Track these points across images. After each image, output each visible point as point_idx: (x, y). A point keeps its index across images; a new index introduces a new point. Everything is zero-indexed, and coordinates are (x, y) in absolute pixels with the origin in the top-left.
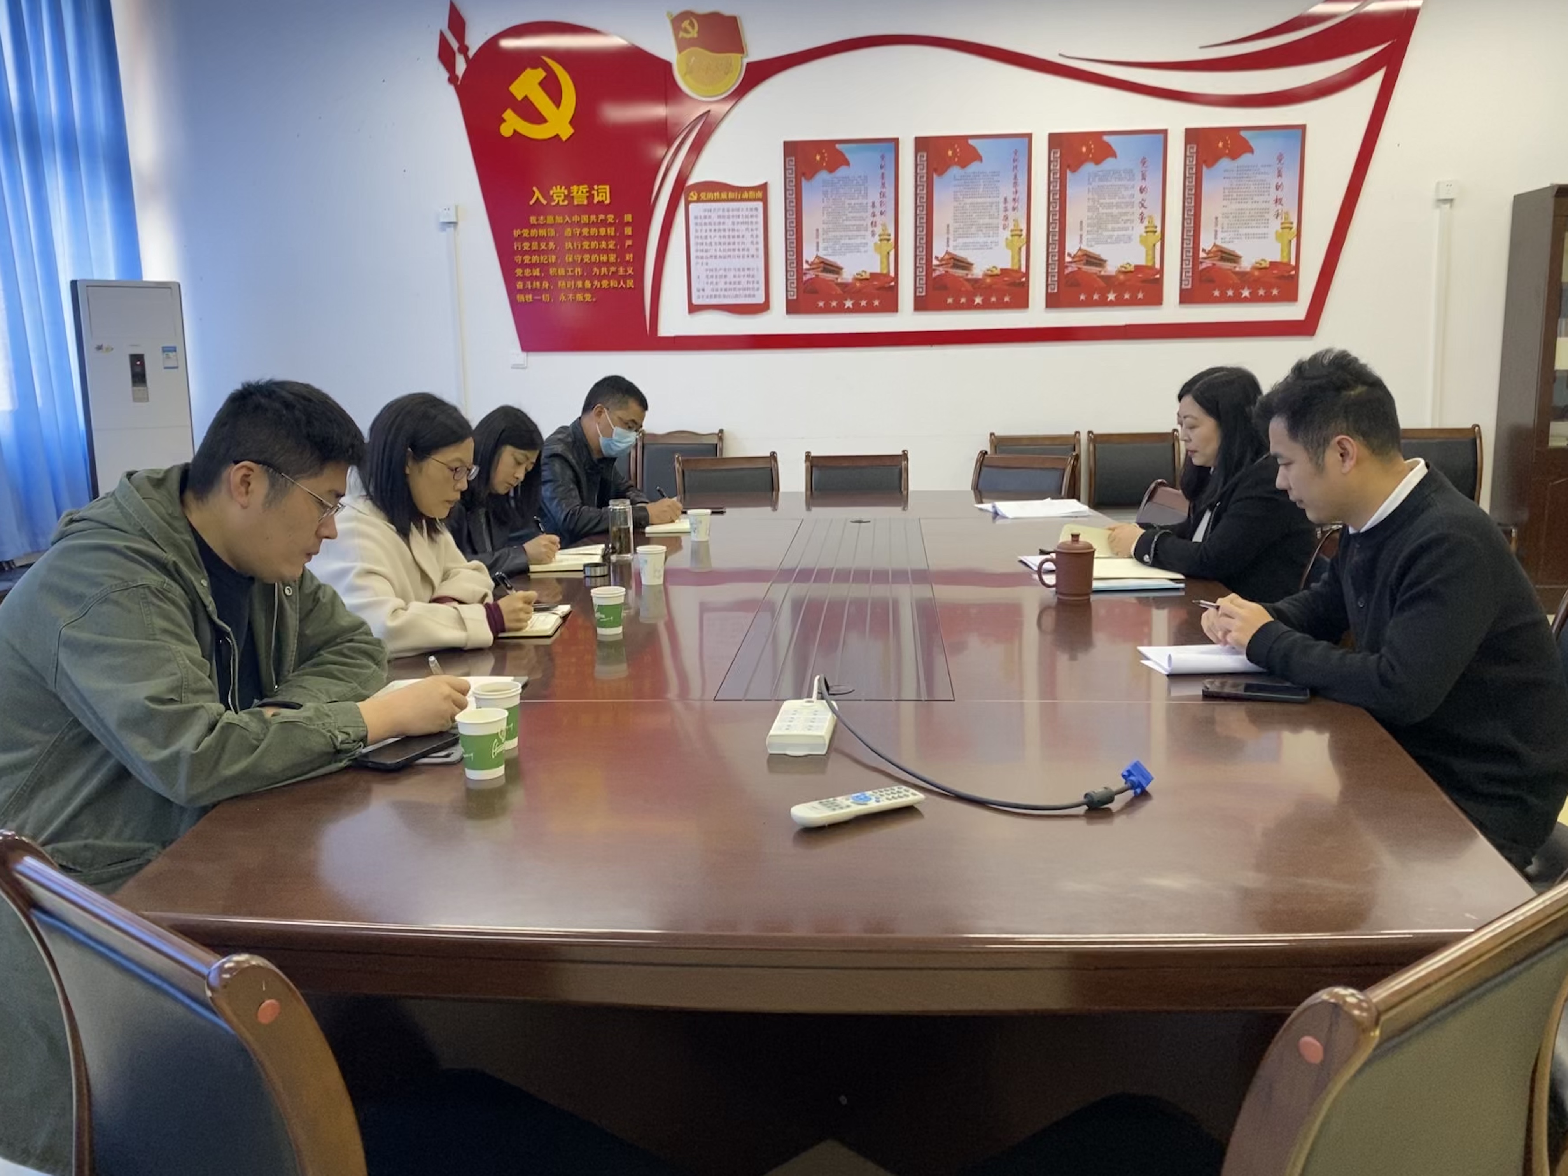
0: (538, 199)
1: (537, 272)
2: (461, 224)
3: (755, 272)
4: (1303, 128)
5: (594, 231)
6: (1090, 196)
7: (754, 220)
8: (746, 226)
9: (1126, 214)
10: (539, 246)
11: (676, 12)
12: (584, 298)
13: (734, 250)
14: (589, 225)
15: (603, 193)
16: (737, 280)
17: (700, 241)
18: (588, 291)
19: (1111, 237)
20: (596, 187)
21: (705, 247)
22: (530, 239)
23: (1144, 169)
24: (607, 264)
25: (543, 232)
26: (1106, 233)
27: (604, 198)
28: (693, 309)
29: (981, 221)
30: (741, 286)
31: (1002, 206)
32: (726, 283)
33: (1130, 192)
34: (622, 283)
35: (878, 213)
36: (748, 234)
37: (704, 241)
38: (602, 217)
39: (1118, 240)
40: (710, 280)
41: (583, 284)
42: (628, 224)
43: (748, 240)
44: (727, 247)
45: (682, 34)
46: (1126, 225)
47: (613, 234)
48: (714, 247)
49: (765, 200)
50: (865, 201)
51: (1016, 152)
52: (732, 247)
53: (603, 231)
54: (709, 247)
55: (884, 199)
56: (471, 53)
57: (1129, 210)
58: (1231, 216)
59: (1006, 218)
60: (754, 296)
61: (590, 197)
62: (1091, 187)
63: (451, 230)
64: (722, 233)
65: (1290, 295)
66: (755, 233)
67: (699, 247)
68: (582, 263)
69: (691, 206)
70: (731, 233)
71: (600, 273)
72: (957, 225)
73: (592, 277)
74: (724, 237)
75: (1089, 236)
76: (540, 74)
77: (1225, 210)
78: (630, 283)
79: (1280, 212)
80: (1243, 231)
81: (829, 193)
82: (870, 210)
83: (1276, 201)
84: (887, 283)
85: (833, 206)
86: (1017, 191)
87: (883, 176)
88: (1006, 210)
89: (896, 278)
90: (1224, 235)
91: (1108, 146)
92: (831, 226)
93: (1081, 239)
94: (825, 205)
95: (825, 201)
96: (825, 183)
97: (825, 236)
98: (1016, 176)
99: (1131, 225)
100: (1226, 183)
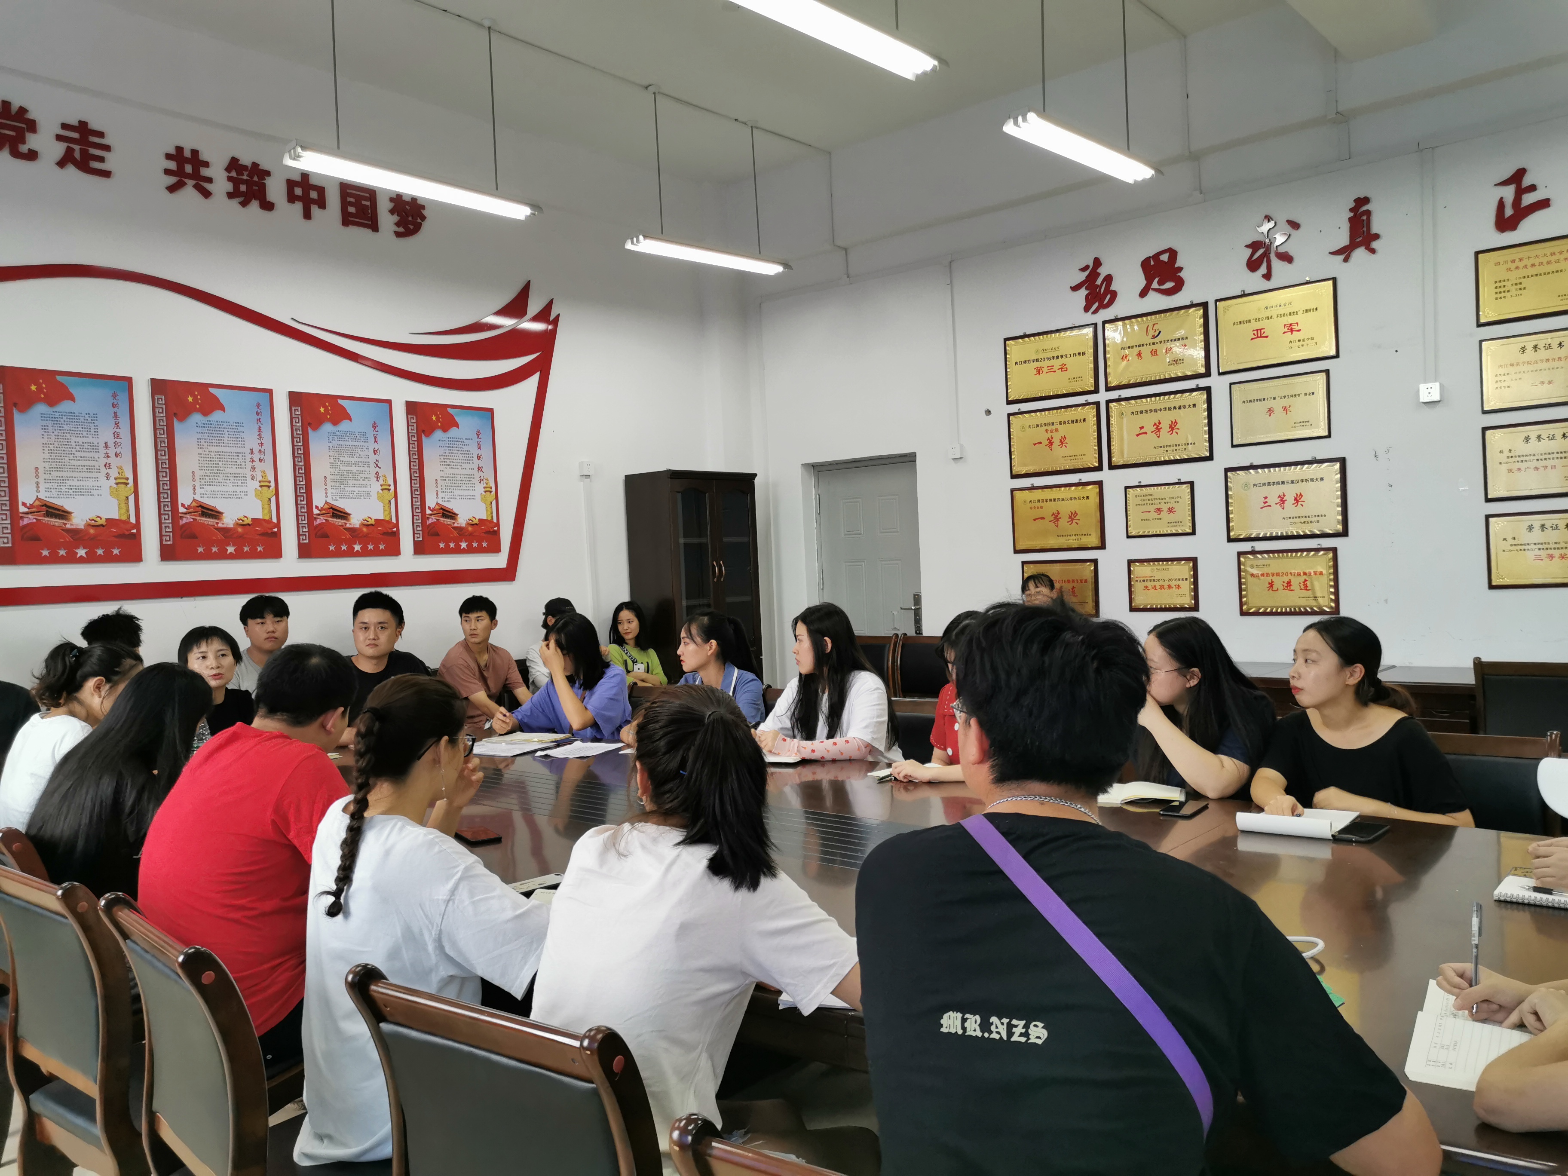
4: (491, 411)
9: (363, 472)
19: (352, 492)
23: (375, 433)
26: (347, 489)
29: (228, 470)
31: (248, 456)
33: (366, 453)
35: (112, 454)
39: (359, 496)
46: (364, 482)
51: (258, 405)
55: (118, 440)
57: (366, 468)
58: (447, 479)
59: (253, 469)
62: (330, 445)
65: (495, 548)
72: (202, 472)
75: (333, 491)
77: (442, 474)
79: (482, 478)
80: (457, 492)
81: (50, 428)
82: (103, 451)
83: (479, 469)
84: (127, 530)
85: (56, 443)
86: (262, 444)
87: (116, 416)
88: (253, 461)
89: (138, 525)
90: (443, 495)
91: (343, 409)
92: (54, 465)
93: (326, 493)
94: (45, 440)
95: (46, 437)
96: (43, 416)
97: (47, 476)
98: (260, 428)
99: (368, 483)
100: (441, 451)
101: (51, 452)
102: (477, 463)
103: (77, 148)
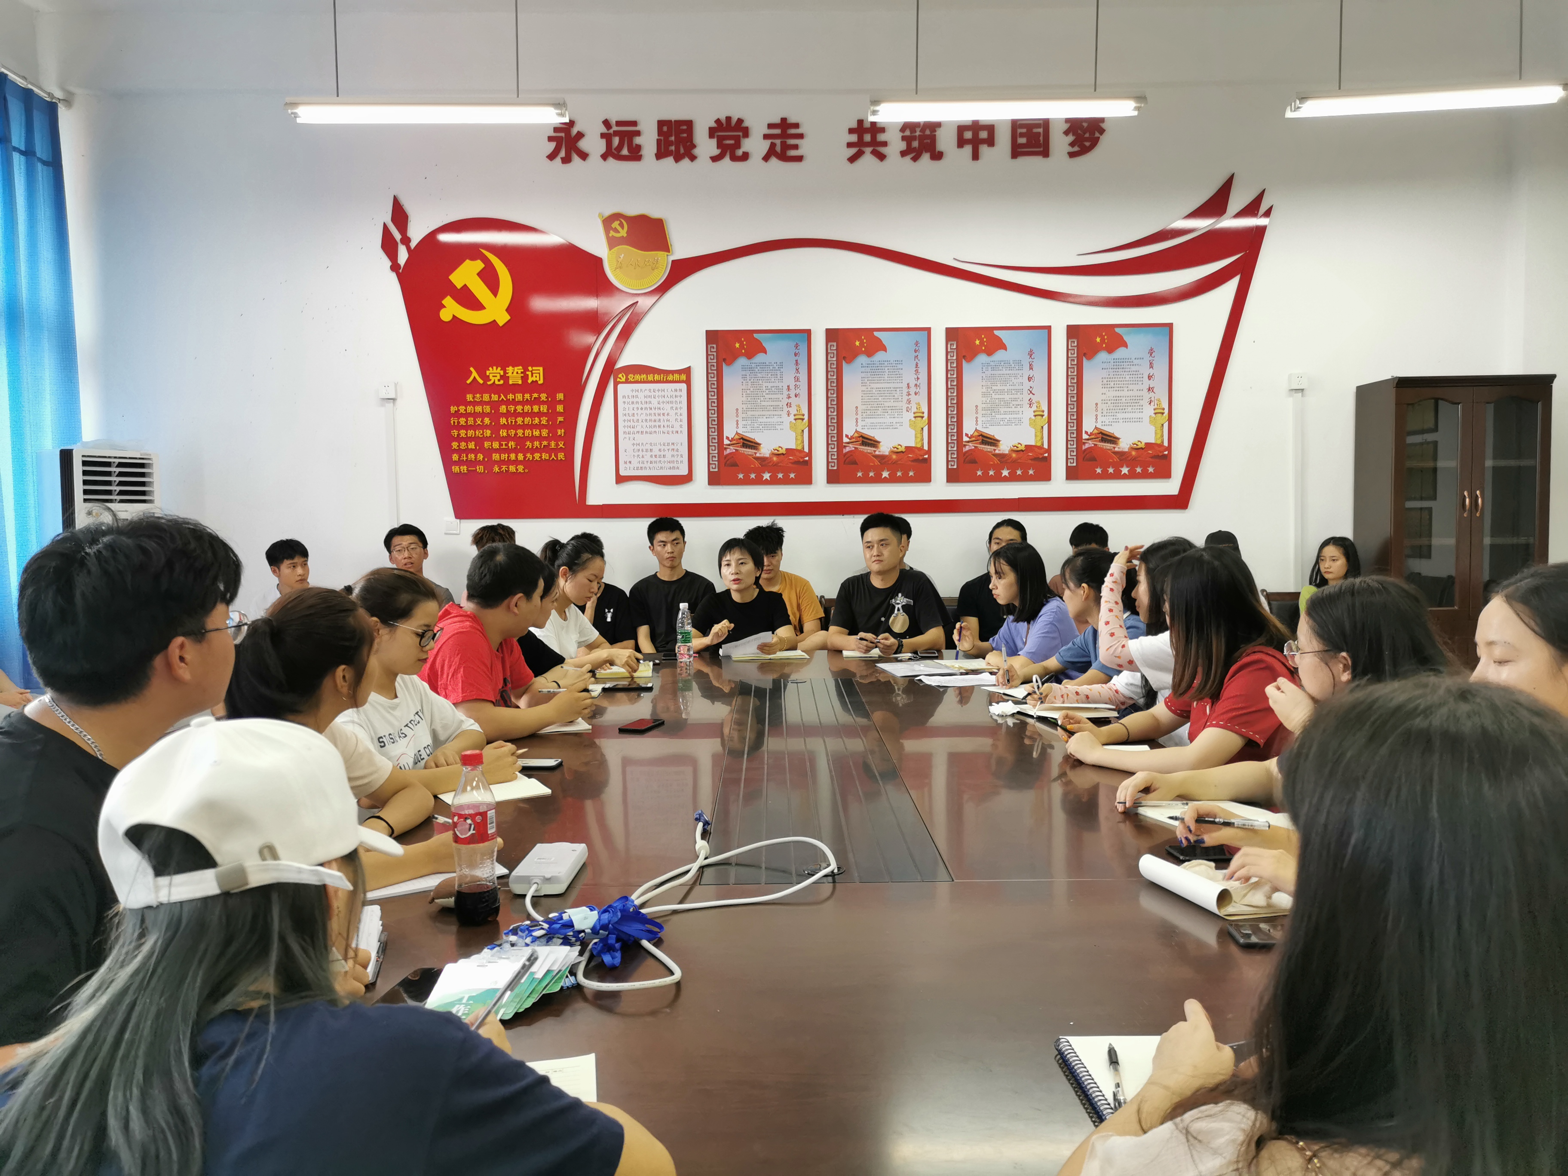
0: (475, 377)
1: (472, 445)
2: (398, 402)
3: (679, 447)
4: (1170, 326)
5: (527, 408)
6: (984, 383)
7: (678, 399)
8: (671, 405)
9: (1015, 400)
10: (475, 422)
11: (608, 213)
12: (517, 470)
13: (659, 426)
14: (523, 403)
15: (537, 375)
16: (662, 453)
17: (627, 418)
18: (521, 463)
19: (1003, 419)
20: (530, 368)
21: (632, 424)
22: (467, 415)
23: (1031, 360)
24: (540, 438)
25: (479, 409)
26: (998, 416)
27: (538, 379)
28: (620, 479)
29: (886, 404)
30: (666, 459)
31: (905, 390)
32: (651, 456)
33: (1020, 380)
34: (553, 456)
35: (793, 395)
36: (672, 413)
37: (632, 418)
38: (535, 395)
39: (1010, 423)
40: (636, 454)
41: (516, 457)
42: (560, 402)
43: (672, 418)
44: (653, 424)
45: (612, 233)
46: (1017, 410)
47: (545, 411)
48: (640, 423)
49: (688, 382)
50: (780, 385)
51: (917, 344)
52: (657, 424)
53: (536, 409)
54: (636, 424)
55: (798, 383)
56: (413, 245)
57: (1019, 396)
58: (1109, 402)
59: (909, 402)
60: (678, 468)
61: (525, 378)
62: (984, 375)
63: (390, 405)
64: (648, 412)
65: (1164, 473)
66: (679, 411)
67: (626, 424)
68: (515, 438)
69: (620, 386)
70: (657, 411)
71: (533, 446)
72: (864, 407)
73: (525, 451)
74: (650, 414)
75: (984, 419)
76: (479, 265)
77: (1104, 397)
78: (561, 456)
79: (1152, 399)
80: (1120, 416)
81: (748, 377)
82: (786, 393)
83: (1149, 390)
84: (802, 458)
85: (752, 389)
86: (918, 378)
87: (797, 363)
88: (909, 394)
89: (810, 454)
90: (1104, 419)
91: (999, 339)
92: (749, 406)
93: (977, 421)
94: (744, 387)
95: (744, 384)
96: (744, 368)
97: (744, 415)
98: (917, 364)
99: (1021, 410)
100: (1104, 373)
101: (748, 395)
102: (1147, 383)
103: (778, 142)
